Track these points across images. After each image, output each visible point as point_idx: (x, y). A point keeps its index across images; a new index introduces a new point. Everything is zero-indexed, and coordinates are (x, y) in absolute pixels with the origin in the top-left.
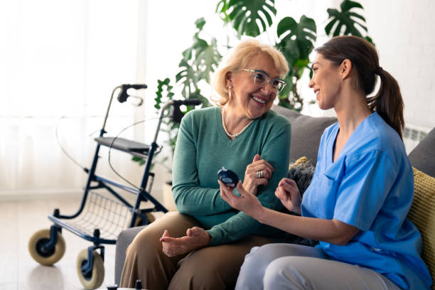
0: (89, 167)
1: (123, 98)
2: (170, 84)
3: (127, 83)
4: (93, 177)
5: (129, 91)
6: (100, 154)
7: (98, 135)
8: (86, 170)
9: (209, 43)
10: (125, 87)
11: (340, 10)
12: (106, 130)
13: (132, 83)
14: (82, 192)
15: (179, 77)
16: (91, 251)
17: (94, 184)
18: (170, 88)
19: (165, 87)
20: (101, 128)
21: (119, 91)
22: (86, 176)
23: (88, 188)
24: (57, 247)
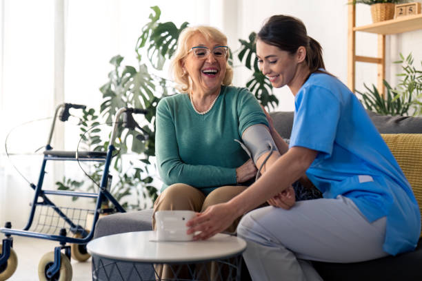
0: (36, 184)
1: (65, 116)
2: (95, 114)
3: (68, 102)
4: (40, 193)
5: (71, 110)
6: (46, 170)
7: (44, 149)
8: (33, 186)
9: (138, 70)
10: (68, 106)
11: (248, 41)
12: (51, 146)
13: (73, 103)
14: (30, 208)
15: (103, 106)
16: (57, 251)
17: (40, 199)
18: (94, 118)
19: (89, 117)
20: (46, 144)
21: (61, 110)
22: (34, 192)
23: (36, 203)
24: (9, 262)
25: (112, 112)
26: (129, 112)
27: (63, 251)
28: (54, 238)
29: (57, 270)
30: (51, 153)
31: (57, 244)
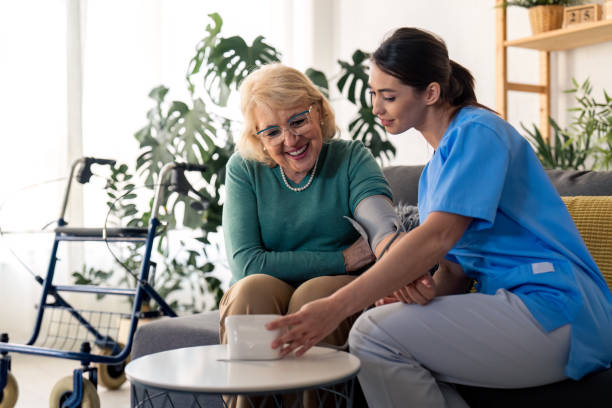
0: (44, 276)
1: (85, 176)
2: (128, 172)
3: (90, 156)
4: (50, 289)
5: (94, 167)
6: (58, 255)
7: (55, 226)
8: (40, 280)
9: (191, 107)
10: (89, 162)
11: (351, 63)
12: (66, 219)
13: (97, 157)
14: (36, 313)
15: (141, 161)
16: (78, 375)
17: (51, 299)
18: (128, 177)
20: (57, 217)
21: (79, 167)
22: (40, 289)
23: (44, 304)
24: (6, 392)
25: (154, 169)
26: (181, 168)
27: (86, 375)
28: (72, 356)
29: (77, 404)
30: (66, 231)
31: (78, 365)
